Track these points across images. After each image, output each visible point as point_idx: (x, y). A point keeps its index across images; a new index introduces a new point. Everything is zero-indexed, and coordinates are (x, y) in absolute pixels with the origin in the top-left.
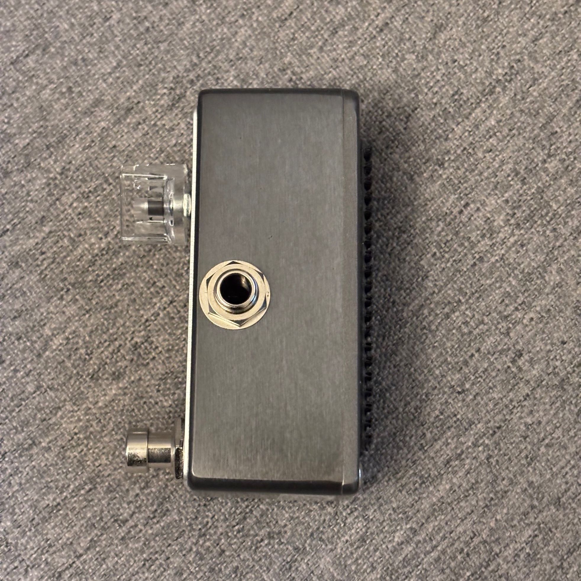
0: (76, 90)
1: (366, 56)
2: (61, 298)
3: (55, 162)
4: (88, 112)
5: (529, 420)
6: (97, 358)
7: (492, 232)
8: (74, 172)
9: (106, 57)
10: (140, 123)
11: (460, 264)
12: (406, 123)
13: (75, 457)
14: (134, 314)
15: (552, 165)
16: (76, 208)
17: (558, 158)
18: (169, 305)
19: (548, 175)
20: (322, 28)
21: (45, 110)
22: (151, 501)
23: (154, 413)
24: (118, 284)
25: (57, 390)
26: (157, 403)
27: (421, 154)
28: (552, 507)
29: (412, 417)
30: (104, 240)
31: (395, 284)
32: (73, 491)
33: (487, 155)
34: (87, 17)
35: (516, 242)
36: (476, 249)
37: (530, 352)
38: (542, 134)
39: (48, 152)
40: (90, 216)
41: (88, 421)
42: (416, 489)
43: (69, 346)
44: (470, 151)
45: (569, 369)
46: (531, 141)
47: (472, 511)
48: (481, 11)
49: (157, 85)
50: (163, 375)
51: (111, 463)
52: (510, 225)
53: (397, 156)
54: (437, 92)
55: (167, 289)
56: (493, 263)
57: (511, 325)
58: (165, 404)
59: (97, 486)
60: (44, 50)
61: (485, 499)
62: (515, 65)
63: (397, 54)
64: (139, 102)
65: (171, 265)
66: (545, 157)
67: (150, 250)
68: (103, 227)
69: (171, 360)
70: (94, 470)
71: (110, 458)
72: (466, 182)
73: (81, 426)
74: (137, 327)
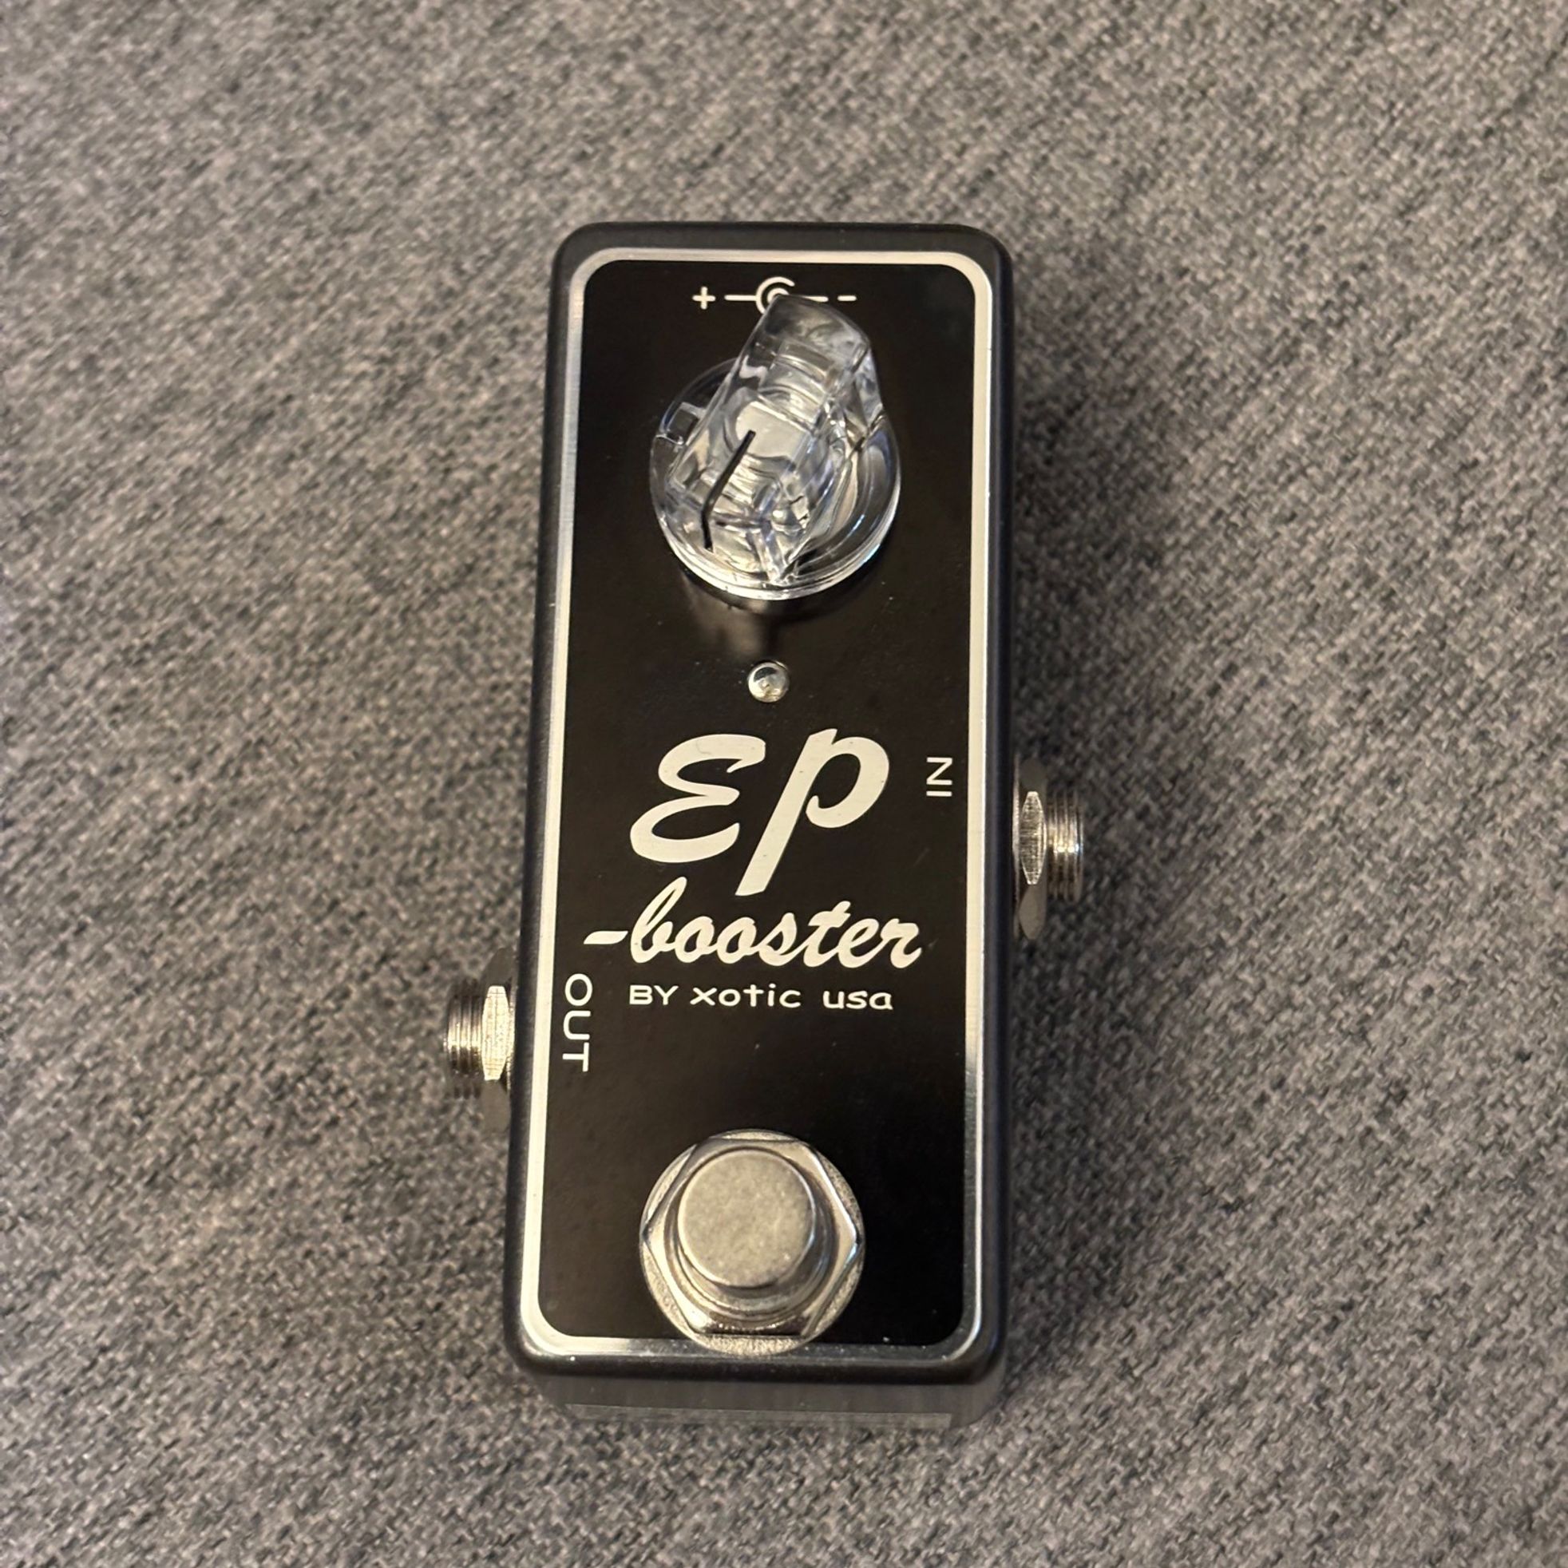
2: (62, 952)
3: (46, 564)
4: (143, 425)
5: (1433, 1284)
6: (166, 1125)
7: (1304, 745)
8: (100, 593)
9: (196, 272)
10: (291, 457)
11: (1217, 838)
12: (1051, 446)
13: (102, 1418)
14: (274, 994)
15: (1468, 554)
16: (104, 692)
17: (1482, 534)
18: (378, 966)
19: (1456, 583)
20: (808, 189)
21: (20, 420)
22: (327, 1548)
23: (334, 1283)
24: (227, 906)
25: (49, 1221)
26: (343, 1254)
28: (1510, 1537)
29: (1094, 1281)
30: (187, 784)
32: (95, 1522)
33: (1283, 530)
34: (141, 163)
35: (1373, 773)
36: (1263, 795)
37: (1428, 1086)
38: (1435, 468)
39: (26, 535)
40: (146, 715)
41: (140, 1310)
42: (1113, 1493)
43: (85, 1092)
44: (1235, 518)
45: (1541, 1132)
46: (1405, 489)
47: (1280, 1556)
48: (1251, 134)
49: (341, 350)
50: (361, 1170)
51: (208, 1435)
52: (1356, 724)
55: (369, 920)
56: (1312, 834)
57: (1370, 1010)
58: (369, 1256)
59: (167, 1504)
60: (16, 254)
61: (1315, 1517)
62: (1352, 280)
64: (289, 398)
65: (383, 853)
66: (1447, 533)
67: (322, 812)
68: (182, 747)
69: (385, 1126)
70: (158, 1457)
71: (207, 1419)
72: (1226, 605)
74: (283, 1033)
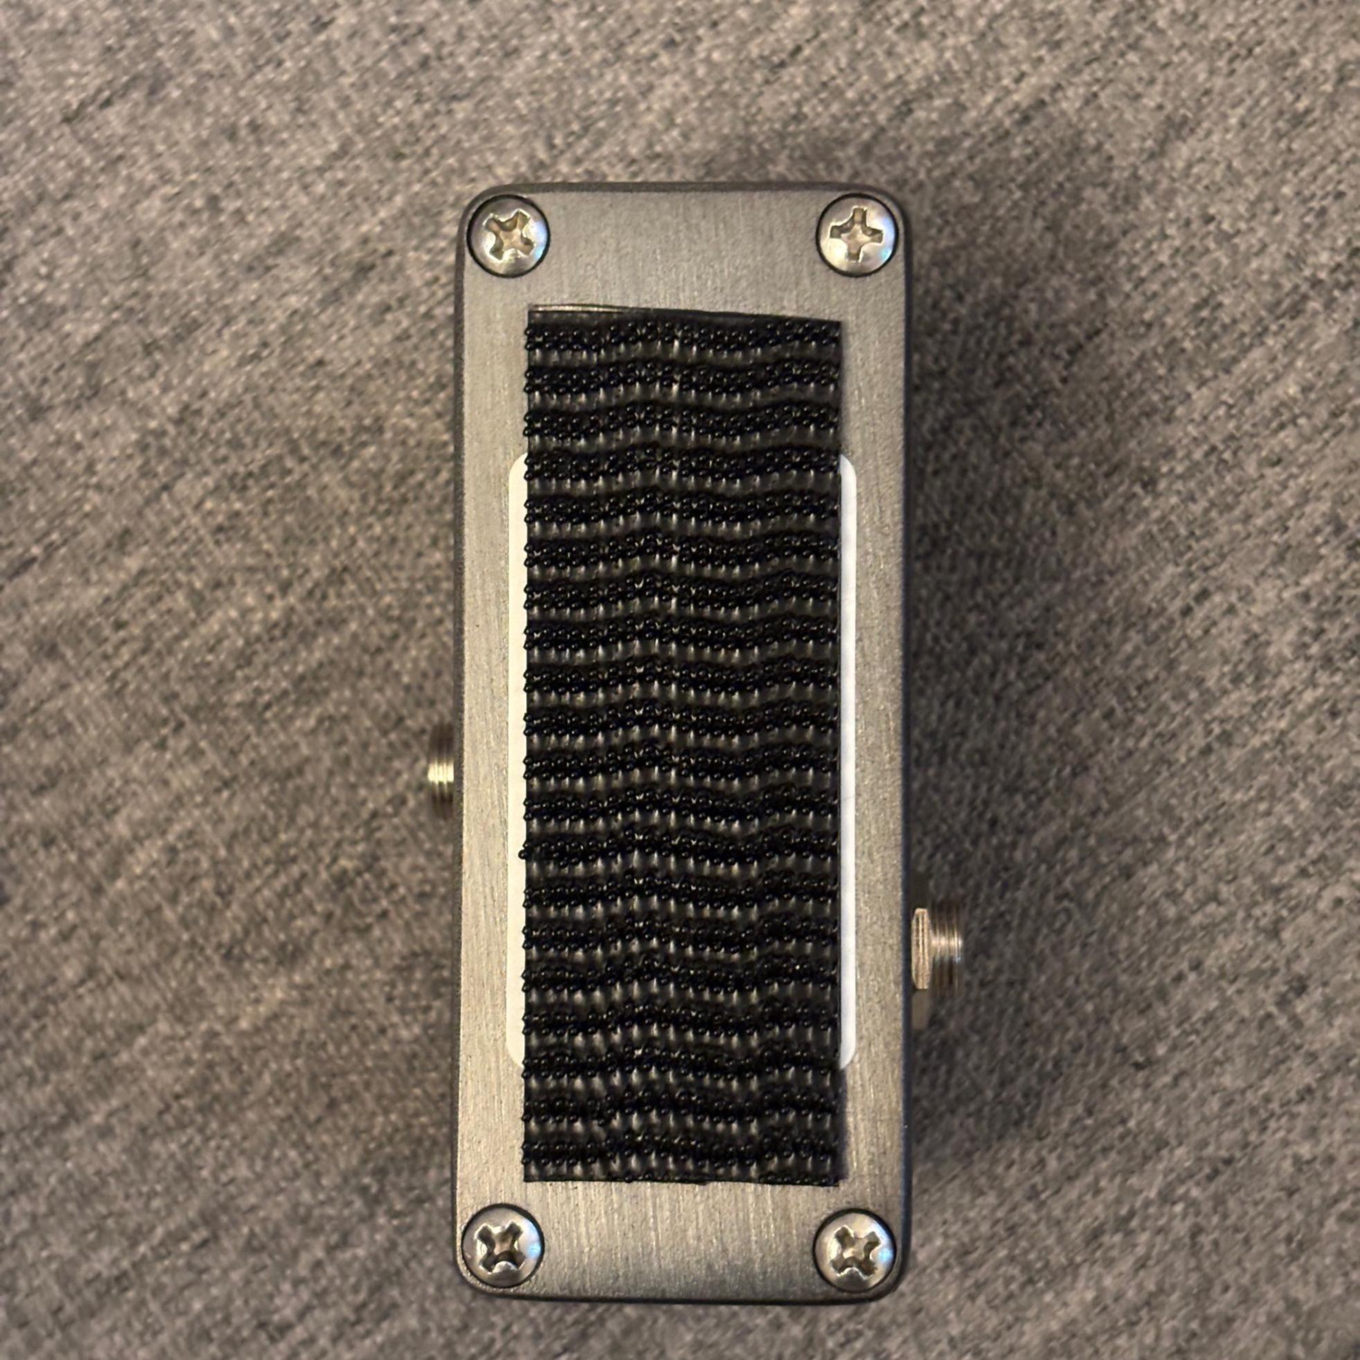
0: (230, 205)
1: (980, 182)
27: (1101, 449)
31: (1001, 775)
53: (1039, 448)
54: (1155, 295)
63: (1061, 185)
73: (193, 1079)
